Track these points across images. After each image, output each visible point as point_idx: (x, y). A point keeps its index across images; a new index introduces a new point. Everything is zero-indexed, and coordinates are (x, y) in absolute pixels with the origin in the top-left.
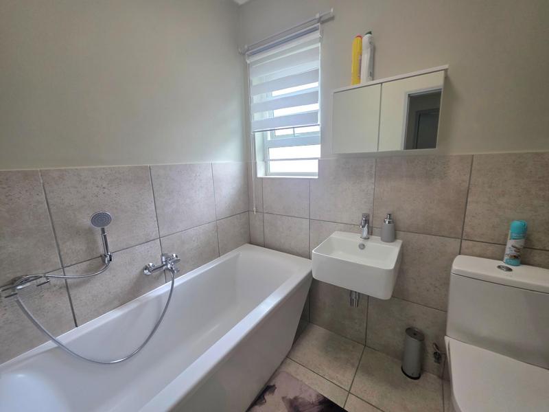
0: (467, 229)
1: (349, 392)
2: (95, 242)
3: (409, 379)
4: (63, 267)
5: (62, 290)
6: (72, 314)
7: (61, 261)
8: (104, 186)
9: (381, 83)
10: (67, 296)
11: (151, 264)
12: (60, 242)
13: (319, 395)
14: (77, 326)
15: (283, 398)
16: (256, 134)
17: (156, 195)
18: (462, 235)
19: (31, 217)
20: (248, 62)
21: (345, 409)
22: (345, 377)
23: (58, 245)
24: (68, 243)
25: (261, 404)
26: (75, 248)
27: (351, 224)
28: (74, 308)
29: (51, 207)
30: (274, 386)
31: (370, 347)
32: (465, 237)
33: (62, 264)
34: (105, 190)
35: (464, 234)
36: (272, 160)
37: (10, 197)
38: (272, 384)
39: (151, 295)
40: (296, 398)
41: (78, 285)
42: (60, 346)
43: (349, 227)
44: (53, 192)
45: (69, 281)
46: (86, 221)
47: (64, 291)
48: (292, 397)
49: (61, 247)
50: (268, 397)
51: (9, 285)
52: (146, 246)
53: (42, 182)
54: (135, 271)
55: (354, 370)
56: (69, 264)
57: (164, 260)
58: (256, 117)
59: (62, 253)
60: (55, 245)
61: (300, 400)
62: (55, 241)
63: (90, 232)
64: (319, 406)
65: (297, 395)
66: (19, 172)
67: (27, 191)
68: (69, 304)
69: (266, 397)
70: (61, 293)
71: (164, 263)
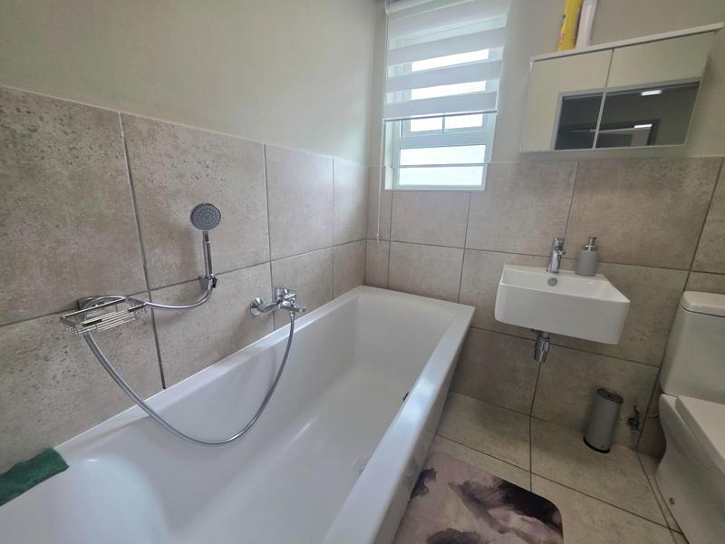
0: (699, 256)
1: (531, 473)
2: (192, 254)
3: (598, 453)
4: (149, 290)
5: (146, 328)
6: (159, 369)
7: (147, 279)
8: (208, 163)
9: (613, 49)
10: (153, 338)
11: (258, 300)
12: (147, 247)
13: (495, 479)
14: (164, 388)
15: (450, 484)
16: (387, 123)
17: (269, 193)
18: (692, 265)
19: (107, 195)
20: (387, 12)
21: (533, 492)
22: (520, 454)
23: (143, 252)
24: (157, 251)
25: (424, 494)
26: (165, 259)
27: (529, 255)
28: (162, 359)
29: (135, 183)
30: (432, 469)
31: (537, 418)
32: (694, 268)
33: (148, 284)
34: (209, 171)
35: (695, 264)
36: (405, 167)
37: (74, 152)
38: (429, 468)
39: (258, 346)
40: (467, 484)
41: (169, 321)
42: (153, 416)
43: (526, 259)
44: (139, 158)
45: (157, 312)
46: (183, 218)
47: (149, 328)
48: (461, 483)
49: (147, 255)
50: (429, 484)
51: (72, 310)
52: (253, 271)
53: (123, 135)
54: (240, 308)
55: (527, 446)
56: (158, 286)
57: (278, 294)
58: (390, 98)
59: (148, 265)
60: (139, 250)
61: (473, 486)
62: (139, 245)
63: (186, 236)
64: (502, 491)
65: (468, 479)
66: (90, 109)
67: (101, 146)
68: (156, 352)
69: (426, 485)
70: (145, 332)
71: (279, 298)
